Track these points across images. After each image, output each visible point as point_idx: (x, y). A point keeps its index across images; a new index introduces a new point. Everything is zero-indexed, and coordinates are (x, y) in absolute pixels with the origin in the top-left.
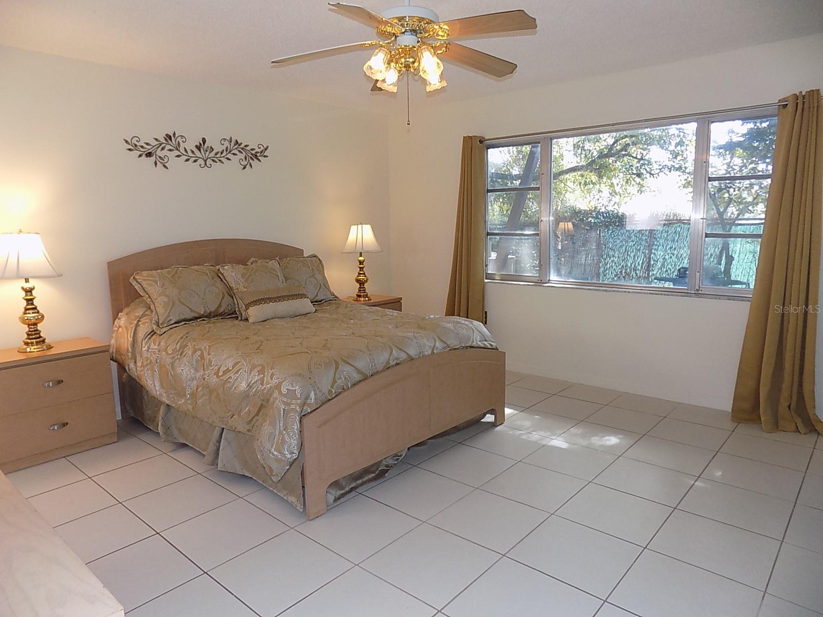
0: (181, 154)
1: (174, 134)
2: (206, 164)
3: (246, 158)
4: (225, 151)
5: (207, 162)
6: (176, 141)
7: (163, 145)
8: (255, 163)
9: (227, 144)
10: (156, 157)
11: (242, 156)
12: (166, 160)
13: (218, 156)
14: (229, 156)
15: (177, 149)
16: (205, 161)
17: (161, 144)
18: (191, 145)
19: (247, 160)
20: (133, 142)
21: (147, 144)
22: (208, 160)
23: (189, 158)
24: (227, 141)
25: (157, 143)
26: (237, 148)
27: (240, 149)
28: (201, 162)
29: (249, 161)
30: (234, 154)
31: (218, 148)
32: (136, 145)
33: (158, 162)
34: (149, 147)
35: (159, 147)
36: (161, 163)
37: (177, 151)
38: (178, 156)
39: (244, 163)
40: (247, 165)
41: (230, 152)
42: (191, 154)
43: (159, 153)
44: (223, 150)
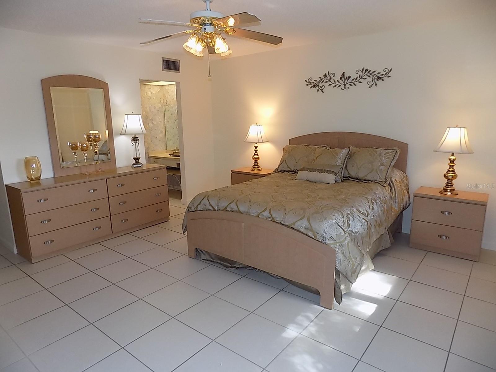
0: (332, 83)
1: (329, 73)
2: (345, 87)
3: (373, 80)
4: (358, 78)
5: (346, 86)
6: (329, 76)
7: (323, 80)
8: (379, 82)
9: (360, 73)
10: (319, 87)
11: (370, 79)
12: (323, 88)
13: (354, 81)
14: (361, 80)
15: (330, 81)
16: (345, 86)
17: (322, 80)
18: (337, 77)
19: (374, 81)
20: (309, 81)
21: (316, 81)
22: (346, 85)
23: (336, 85)
24: (360, 71)
25: (320, 79)
26: (367, 74)
27: (369, 75)
28: (343, 86)
29: (375, 81)
30: (365, 79)
31: (354, 76)
32: (310, 83)
33: (319, 89)
34: (316, 82)
35: (321, 81)
36: (321, 90)
37: (330, 82)
38: (330, 85)
39: (371, 83)
40: (373, 84)
41: (361, 78)
42: (337, 83)
43: (321, 85)
44: (357, 77)
